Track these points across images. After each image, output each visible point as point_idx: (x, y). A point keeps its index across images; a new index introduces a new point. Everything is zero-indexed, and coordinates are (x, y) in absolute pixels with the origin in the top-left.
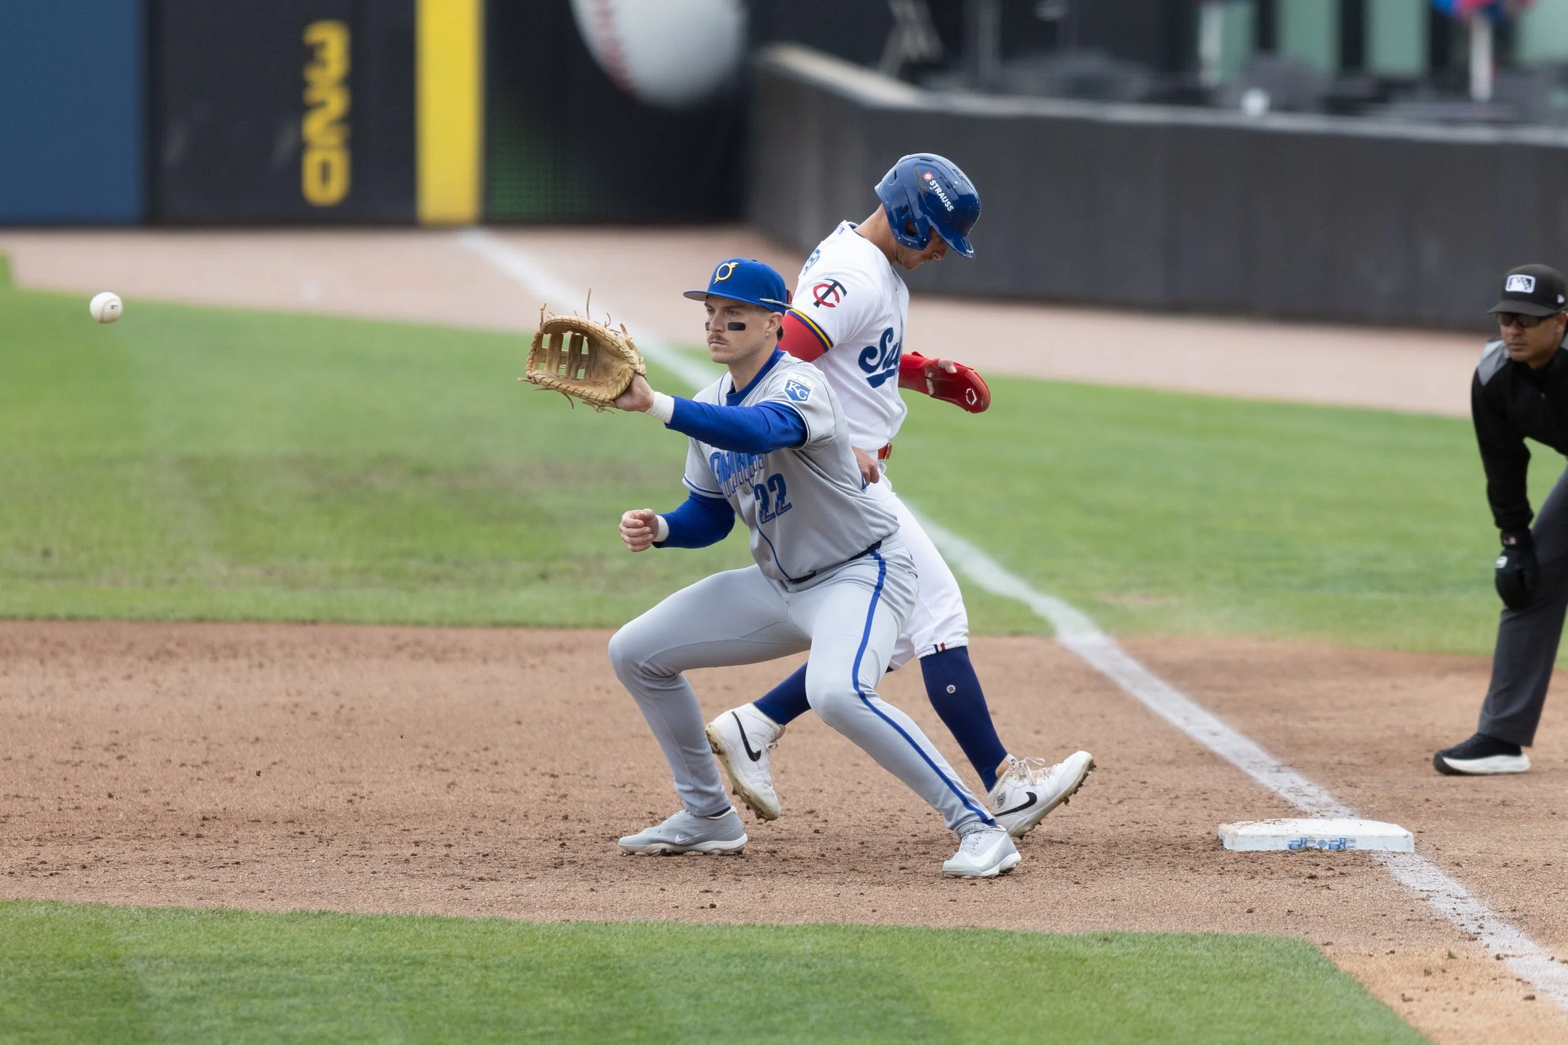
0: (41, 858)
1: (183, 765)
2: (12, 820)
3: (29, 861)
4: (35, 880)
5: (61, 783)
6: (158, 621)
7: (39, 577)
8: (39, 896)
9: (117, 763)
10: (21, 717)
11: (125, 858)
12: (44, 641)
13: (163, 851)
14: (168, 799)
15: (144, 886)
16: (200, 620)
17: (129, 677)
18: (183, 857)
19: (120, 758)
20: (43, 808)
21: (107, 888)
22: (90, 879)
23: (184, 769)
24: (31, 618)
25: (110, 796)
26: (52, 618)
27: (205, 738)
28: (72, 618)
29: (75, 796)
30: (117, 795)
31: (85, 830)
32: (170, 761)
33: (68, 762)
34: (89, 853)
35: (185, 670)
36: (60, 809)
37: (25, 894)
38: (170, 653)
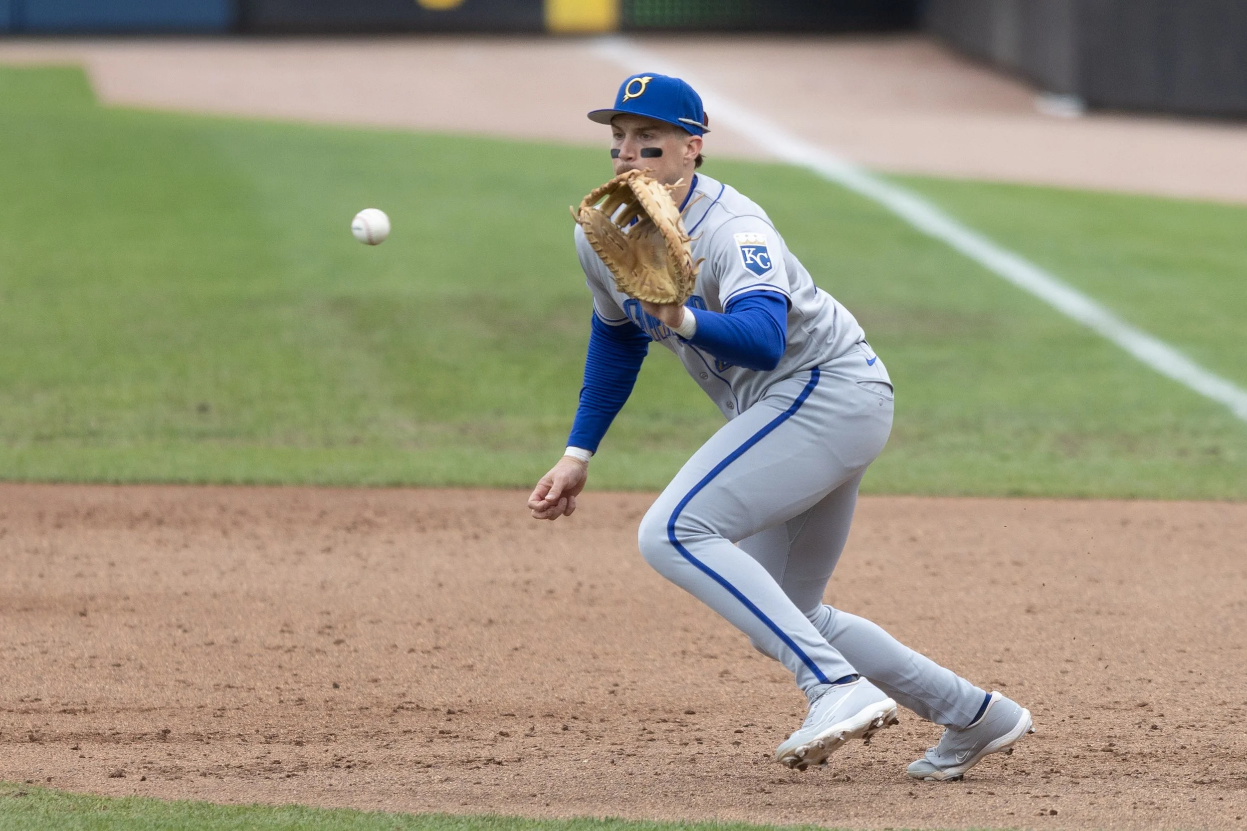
0: (273, 757)
1: (412, 651)
2: (229, 714)
3: (259, 761)
4: (270, 782)
5: (276, 672)
6: (349, 485)
7: (202, 436)
8: (278, 801)
9: (336, 648)
10: (215, 596)
11: (369, 757)
12: (223, 509)
13: (411, 750)
14: (403, 690)
15: (397, 789)
16: (397, 485)
17: (328, 550)
18: (435, 757)
19: (338, 642)
20: (261, 700)
21: (355, 791)
22: (333, 781)
23: (414, 655)
24: (202, 483)
25: (336, 686)
26: (227, 483)
27: (430, 620)
28: (249, 483)
29: (295, 686)
30: (343, 686)
31: (315, 724)
32: (395, 646)
33: (279, 647)
34: (327, 751)
35: (390, 542)
36: (281, 702)
37: (263, 799)
38: (368, 522)
